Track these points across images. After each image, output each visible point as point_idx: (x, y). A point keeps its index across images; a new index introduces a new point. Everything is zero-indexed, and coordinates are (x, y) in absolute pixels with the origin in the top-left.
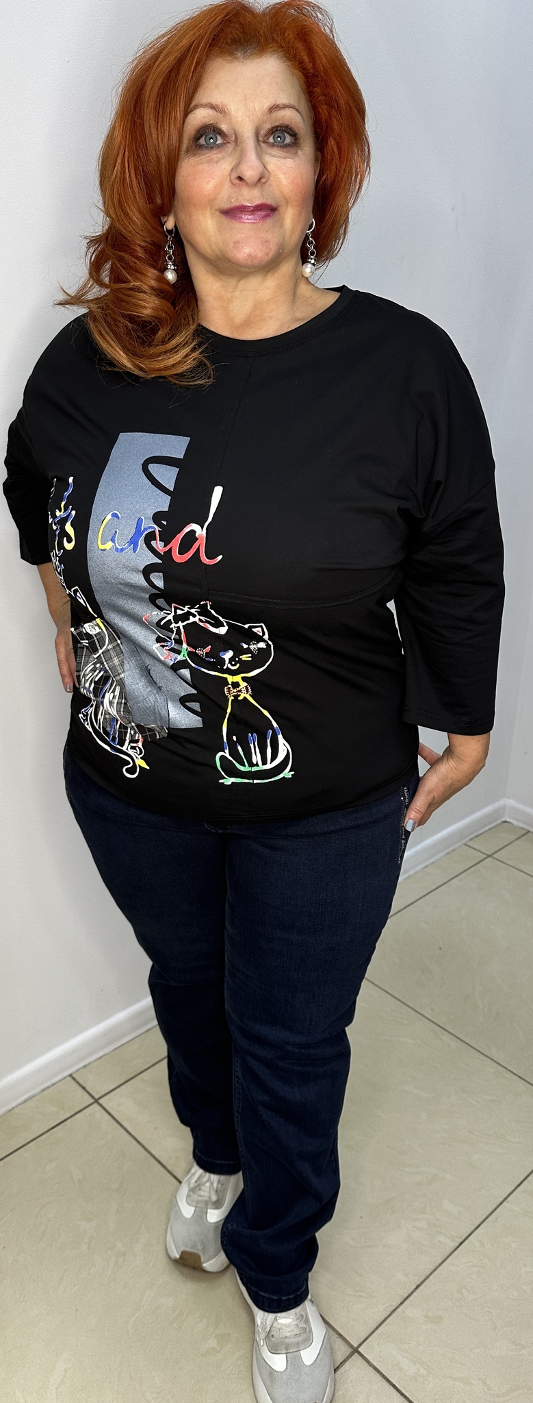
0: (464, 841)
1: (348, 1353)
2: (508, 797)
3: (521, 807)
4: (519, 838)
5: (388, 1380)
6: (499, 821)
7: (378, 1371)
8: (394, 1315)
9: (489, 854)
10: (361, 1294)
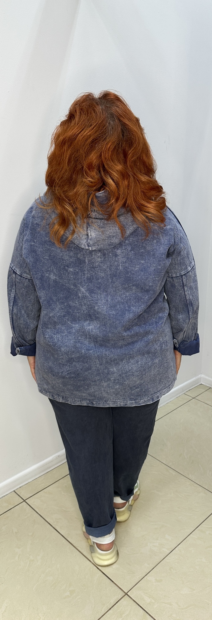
0: (184, 392)
1: (123, 595)
2: (201, 374)
3: (207, 377)
4: (206, 391)
5: (139, 605)
6: (199, 384)
7: (135, 601)
8: (142, 580)
9: (194, 397)
10: (130, 572)
